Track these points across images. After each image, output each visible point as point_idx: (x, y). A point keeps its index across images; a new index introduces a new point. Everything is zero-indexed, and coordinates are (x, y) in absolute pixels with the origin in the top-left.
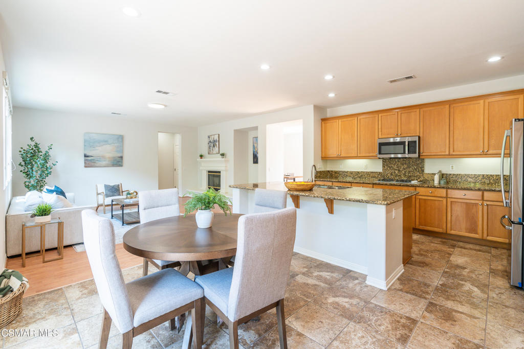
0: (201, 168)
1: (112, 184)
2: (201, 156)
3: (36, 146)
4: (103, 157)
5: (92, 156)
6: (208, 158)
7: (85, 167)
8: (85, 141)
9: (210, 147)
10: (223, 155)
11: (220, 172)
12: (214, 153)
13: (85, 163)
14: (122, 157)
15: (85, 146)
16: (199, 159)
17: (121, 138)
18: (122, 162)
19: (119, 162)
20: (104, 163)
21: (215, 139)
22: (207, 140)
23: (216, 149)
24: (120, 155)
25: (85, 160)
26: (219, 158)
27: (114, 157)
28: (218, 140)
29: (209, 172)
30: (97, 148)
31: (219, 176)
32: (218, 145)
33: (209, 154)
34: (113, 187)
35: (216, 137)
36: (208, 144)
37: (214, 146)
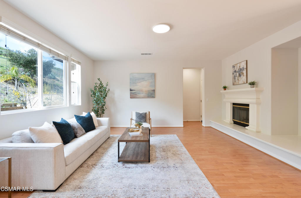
0: (224, 100)
1: (141, 112)
2: (225, 88)
3: (101, 84)
4: (142, 91)
5: (134, 90)
6: (233, 90)
7: (131, 98)
8: (131, 79)
9: (234, 78)
10: (253, 84)
11: (248, 105)
12: (240, 82)
13: (130, 95)
14: (154, 91)
15: (130, 83)
16: (223, 91)
17: (154, 76)
18: (154, 94)
19: (152, 94)
20: (142, 95)
21: (241, 67)
22: (231, 70)
23: (244, 78)
24: (153, 89)
25: (131, 93)
26: (248, 88)
27: (148, 91)
28: (245, 67)
29: (234, 104)
30: (138, 84)
31: (248, 110)
32: (245, 74)
33: (234, 84)
34: (141, 114)
35: (243, 65)
36: (233, 74)
37: (240, 75)
